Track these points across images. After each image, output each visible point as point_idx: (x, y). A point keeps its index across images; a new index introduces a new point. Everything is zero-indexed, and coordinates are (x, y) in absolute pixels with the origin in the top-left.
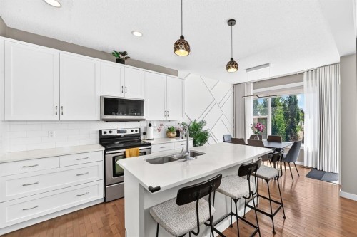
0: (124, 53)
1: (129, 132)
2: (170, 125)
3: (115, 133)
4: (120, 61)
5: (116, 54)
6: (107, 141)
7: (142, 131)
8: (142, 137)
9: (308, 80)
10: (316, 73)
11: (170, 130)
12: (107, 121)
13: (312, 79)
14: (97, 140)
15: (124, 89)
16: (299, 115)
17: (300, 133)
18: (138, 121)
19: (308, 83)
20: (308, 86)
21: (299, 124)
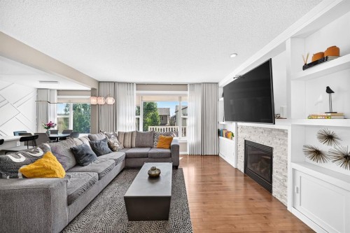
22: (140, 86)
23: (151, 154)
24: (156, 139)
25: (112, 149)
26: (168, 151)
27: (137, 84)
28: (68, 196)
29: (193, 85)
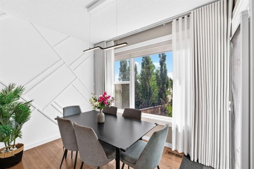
9: (177, 31)
10: (188, 20)
13: (183, 30)
16: (168, 82)
17: (169, 97)
19: (177, 36)
20: (178, 40)
21: (168, 89)
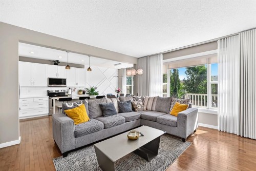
0: (58, 61)
1: (60, 91)
2: (80, 89)
3: (54, 92)
4: (56, 64)
5: (54, 61)
6: (51, 95)
7: (66, 91)
8: (66, 94)
11: (80, 91)
12: (50, 87)
14: (47, 94)
15: (57, 75)
18: (64, 87)
22: (166, 55)
23: (160, 119)
24: (172, 105)
25: (134, 110)
26: (175, 119)
27: (163, 54)
28: (75, 132)
29: (224, 39)
